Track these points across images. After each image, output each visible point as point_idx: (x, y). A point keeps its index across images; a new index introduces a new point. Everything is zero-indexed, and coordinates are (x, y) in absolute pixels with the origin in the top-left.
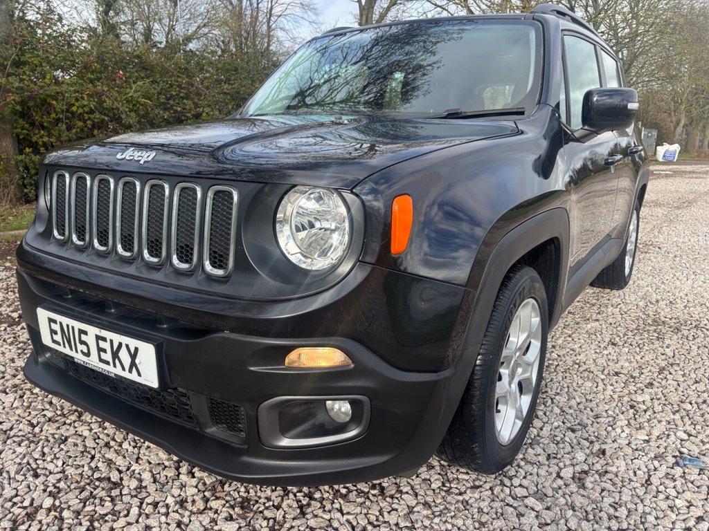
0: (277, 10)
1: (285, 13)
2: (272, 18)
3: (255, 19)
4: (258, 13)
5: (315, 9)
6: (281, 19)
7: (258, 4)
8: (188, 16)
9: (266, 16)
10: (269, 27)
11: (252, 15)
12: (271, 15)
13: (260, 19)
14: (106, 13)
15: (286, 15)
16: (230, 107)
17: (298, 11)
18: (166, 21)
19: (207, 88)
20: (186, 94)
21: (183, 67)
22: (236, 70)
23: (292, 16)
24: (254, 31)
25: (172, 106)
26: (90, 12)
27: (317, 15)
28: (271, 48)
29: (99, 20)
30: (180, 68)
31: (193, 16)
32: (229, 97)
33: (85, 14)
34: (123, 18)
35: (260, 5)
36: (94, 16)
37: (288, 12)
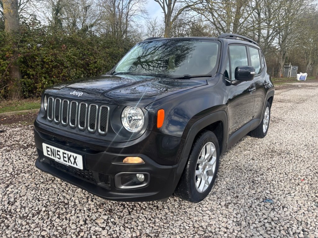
0: (130, 13)
1: (134, 14)
2: (128, 16)
3: (121, 17)
4: (122, 14)
5: (147, 13)
6: (132, 17)
7: (122, 10)
8: (92, 16)
9: (126, 15)
10: (127, 20)
11: (119, 15)
12: (128, 15)
13: (123, 16)
14: (57, 14)
15: (134, 15)
16: (109, 59)
17: (140, 13)
18: (82, 18)
19: (100, 51)
20: (91, 53)
21: (90, 42)
22: (112, 43)
23: (137, 15)
24: (120, 22)
25: (85, 58)
26: (49, 13)
27: (148, 15)
28: (128, 29)
29: (54, 17)
30: (88, 42)
31: (94, 16)
32: (108, 54)
33: (47, 14)
34: (64, 17)
35: (123, 11)
36: (51, 15)
37: (135, 13)
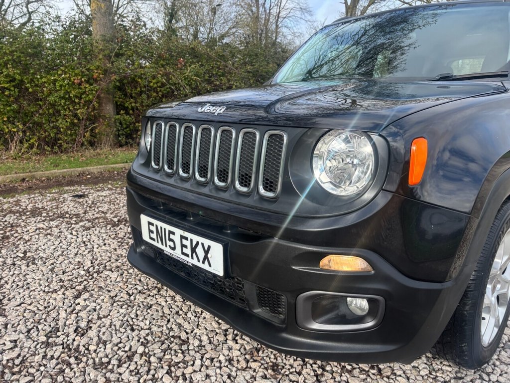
0: (283, 14)
1: (289, 15)
2: (279, 20)
3: (266, 25)
4: (269, 16)
5: (311, 11)
6: (286, 19)
7: (270, 10)
8: (222, 22)
9: (275, 18)
10: (277, 26)
11: (265, 18)
12: (278, 18)
13: (271, 20)
14: (170, 21)
15: (289, 17)
16: (252, 81)
17: (298, 13)
18: (208, 25)
19: (237, 68)
20: (222, 73)
21: (221, 54)
22: (256, 55)
23: (294, 17)
24: (266, 29)
25: (213, 82)
26: (160, 21)
27: (311, 15)
28: (278, 40)
29: (165, 26)
30: (219, 55)
31: (226, 21)
32: (251, 74)
33: (157, 23)
34: (180, 24)
35: (271, 11)
36: (163, 24)
37: (291, 14)
